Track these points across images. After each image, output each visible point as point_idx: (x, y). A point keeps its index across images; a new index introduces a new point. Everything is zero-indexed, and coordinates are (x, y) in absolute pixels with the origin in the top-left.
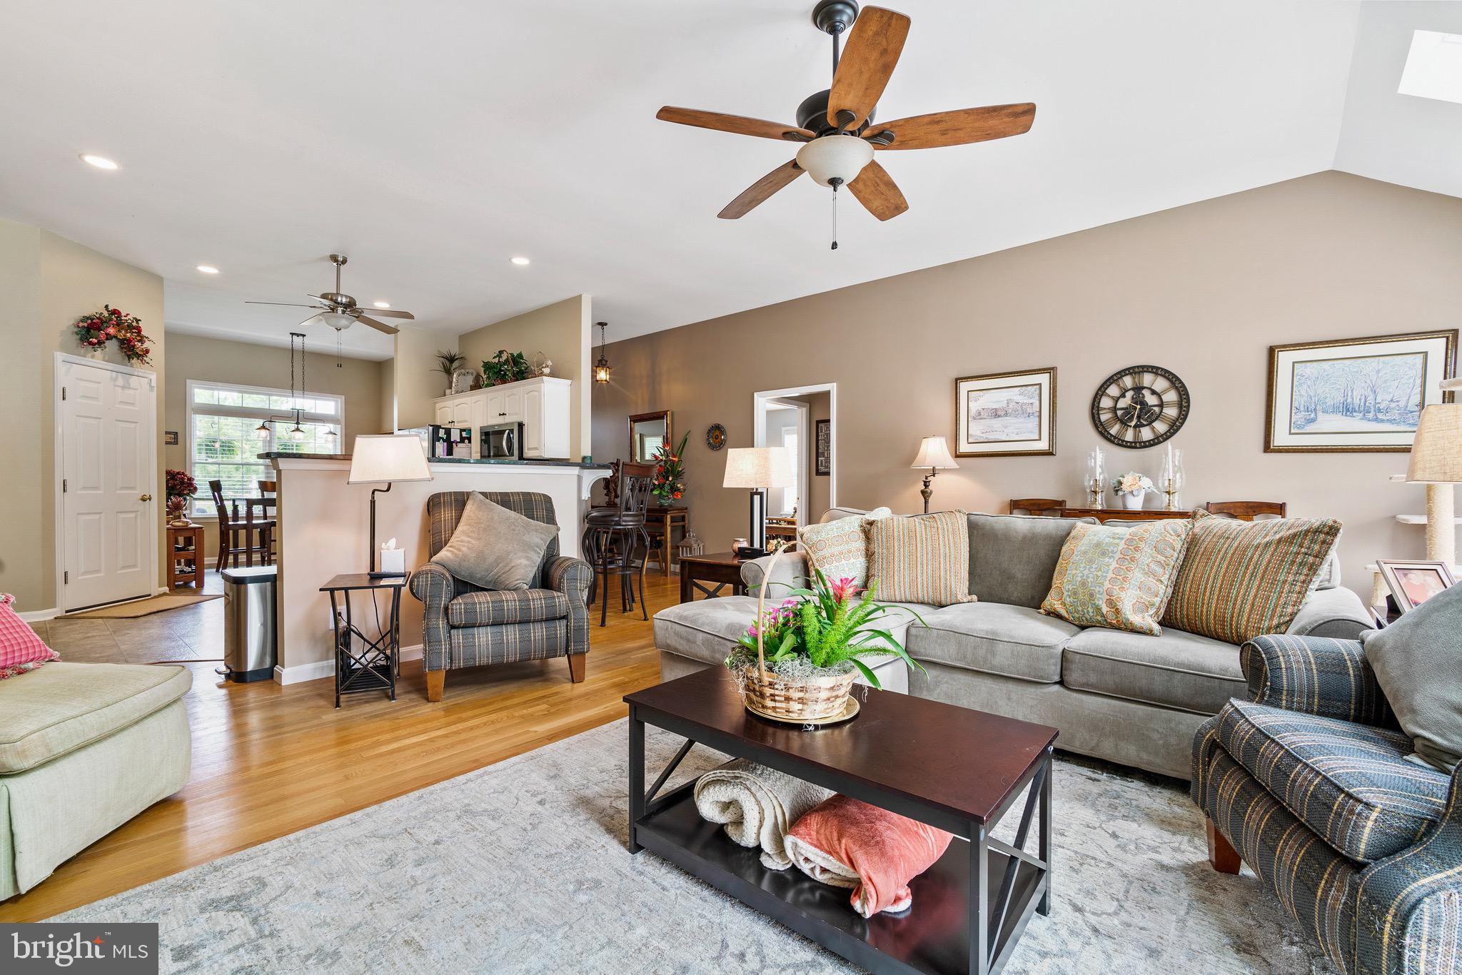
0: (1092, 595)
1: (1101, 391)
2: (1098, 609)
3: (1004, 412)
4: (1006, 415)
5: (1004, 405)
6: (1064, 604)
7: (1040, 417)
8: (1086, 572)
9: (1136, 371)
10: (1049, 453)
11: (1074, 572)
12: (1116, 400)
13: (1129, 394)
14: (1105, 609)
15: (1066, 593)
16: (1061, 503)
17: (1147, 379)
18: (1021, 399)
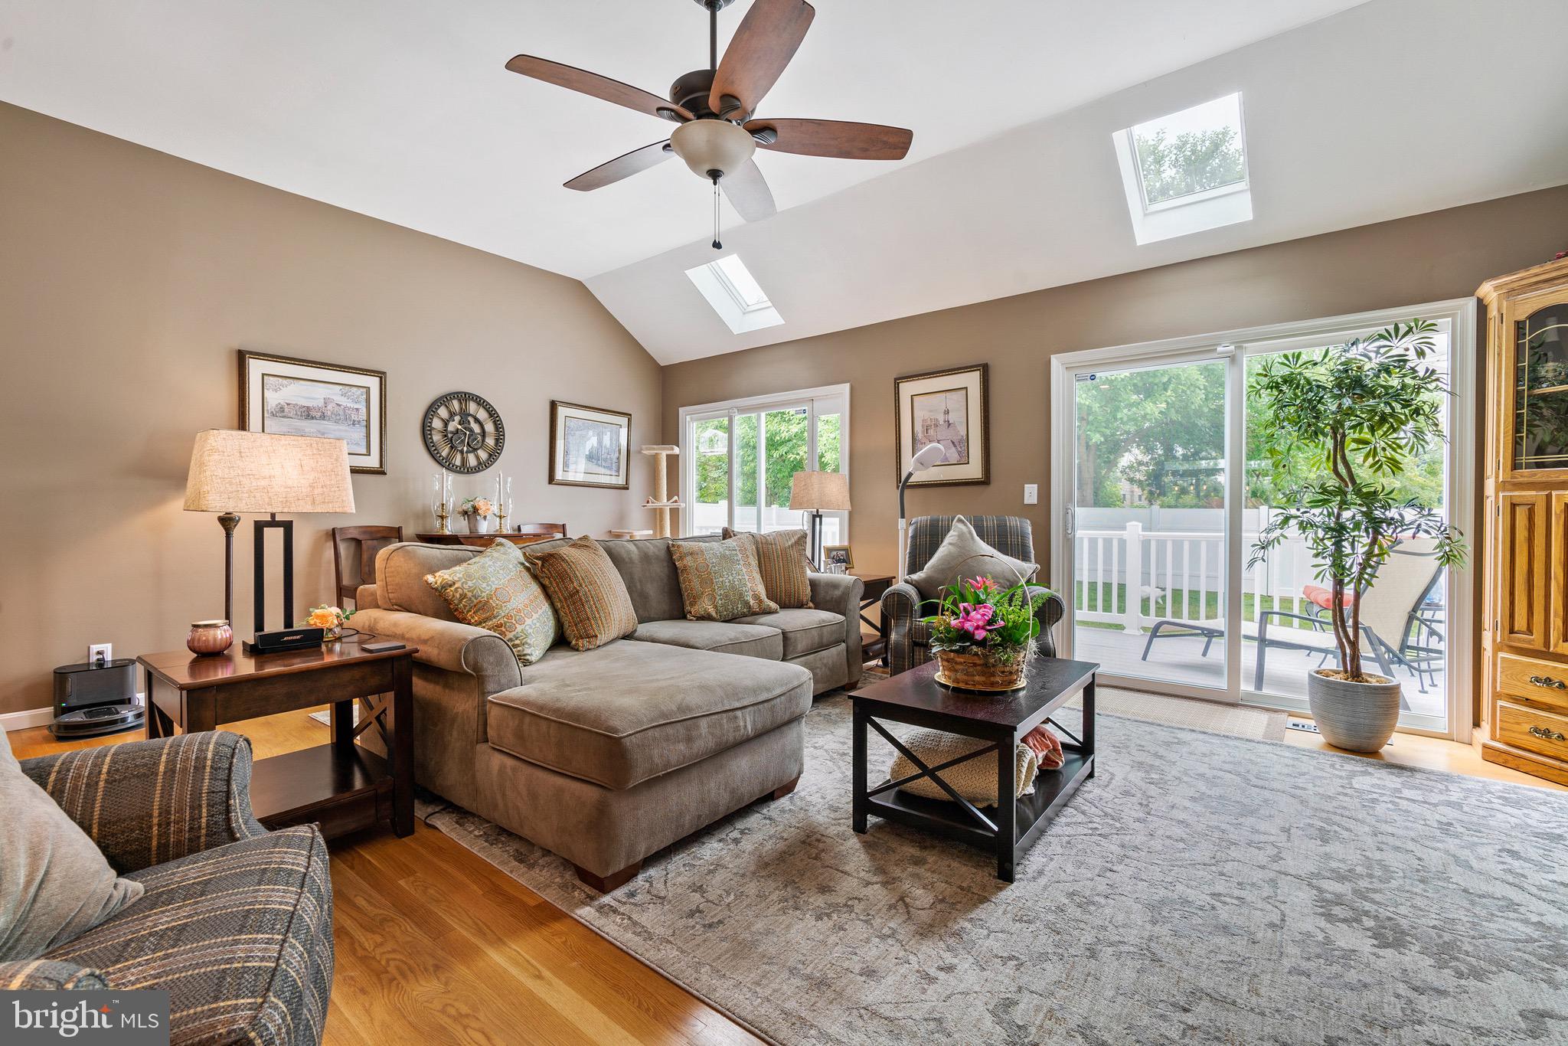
0: (741, 594)
1: (431, 411)
2: (747, 603)
3: (319, 414)
4: (323, 417)
5: (321, 404)
6: (715, 607)
7: (368, 427)
8: (731, 578)
9: (464, 397)
10: (380, 472)
11: (721, 579)
12: (446, 423)
13: (457, 418)
14: (752, 602)
15: (718, 598)
16: (399, 530)
17: (472, 407)
18: (344, 402)
